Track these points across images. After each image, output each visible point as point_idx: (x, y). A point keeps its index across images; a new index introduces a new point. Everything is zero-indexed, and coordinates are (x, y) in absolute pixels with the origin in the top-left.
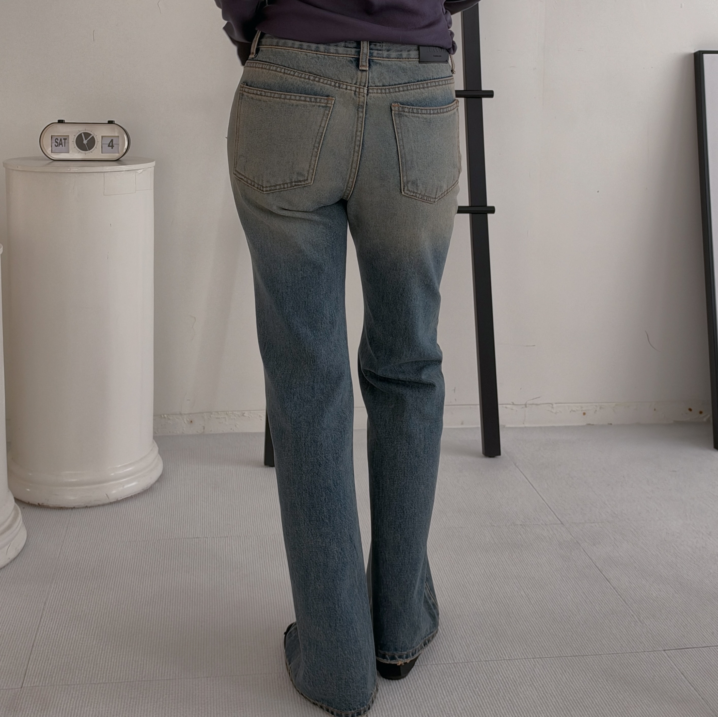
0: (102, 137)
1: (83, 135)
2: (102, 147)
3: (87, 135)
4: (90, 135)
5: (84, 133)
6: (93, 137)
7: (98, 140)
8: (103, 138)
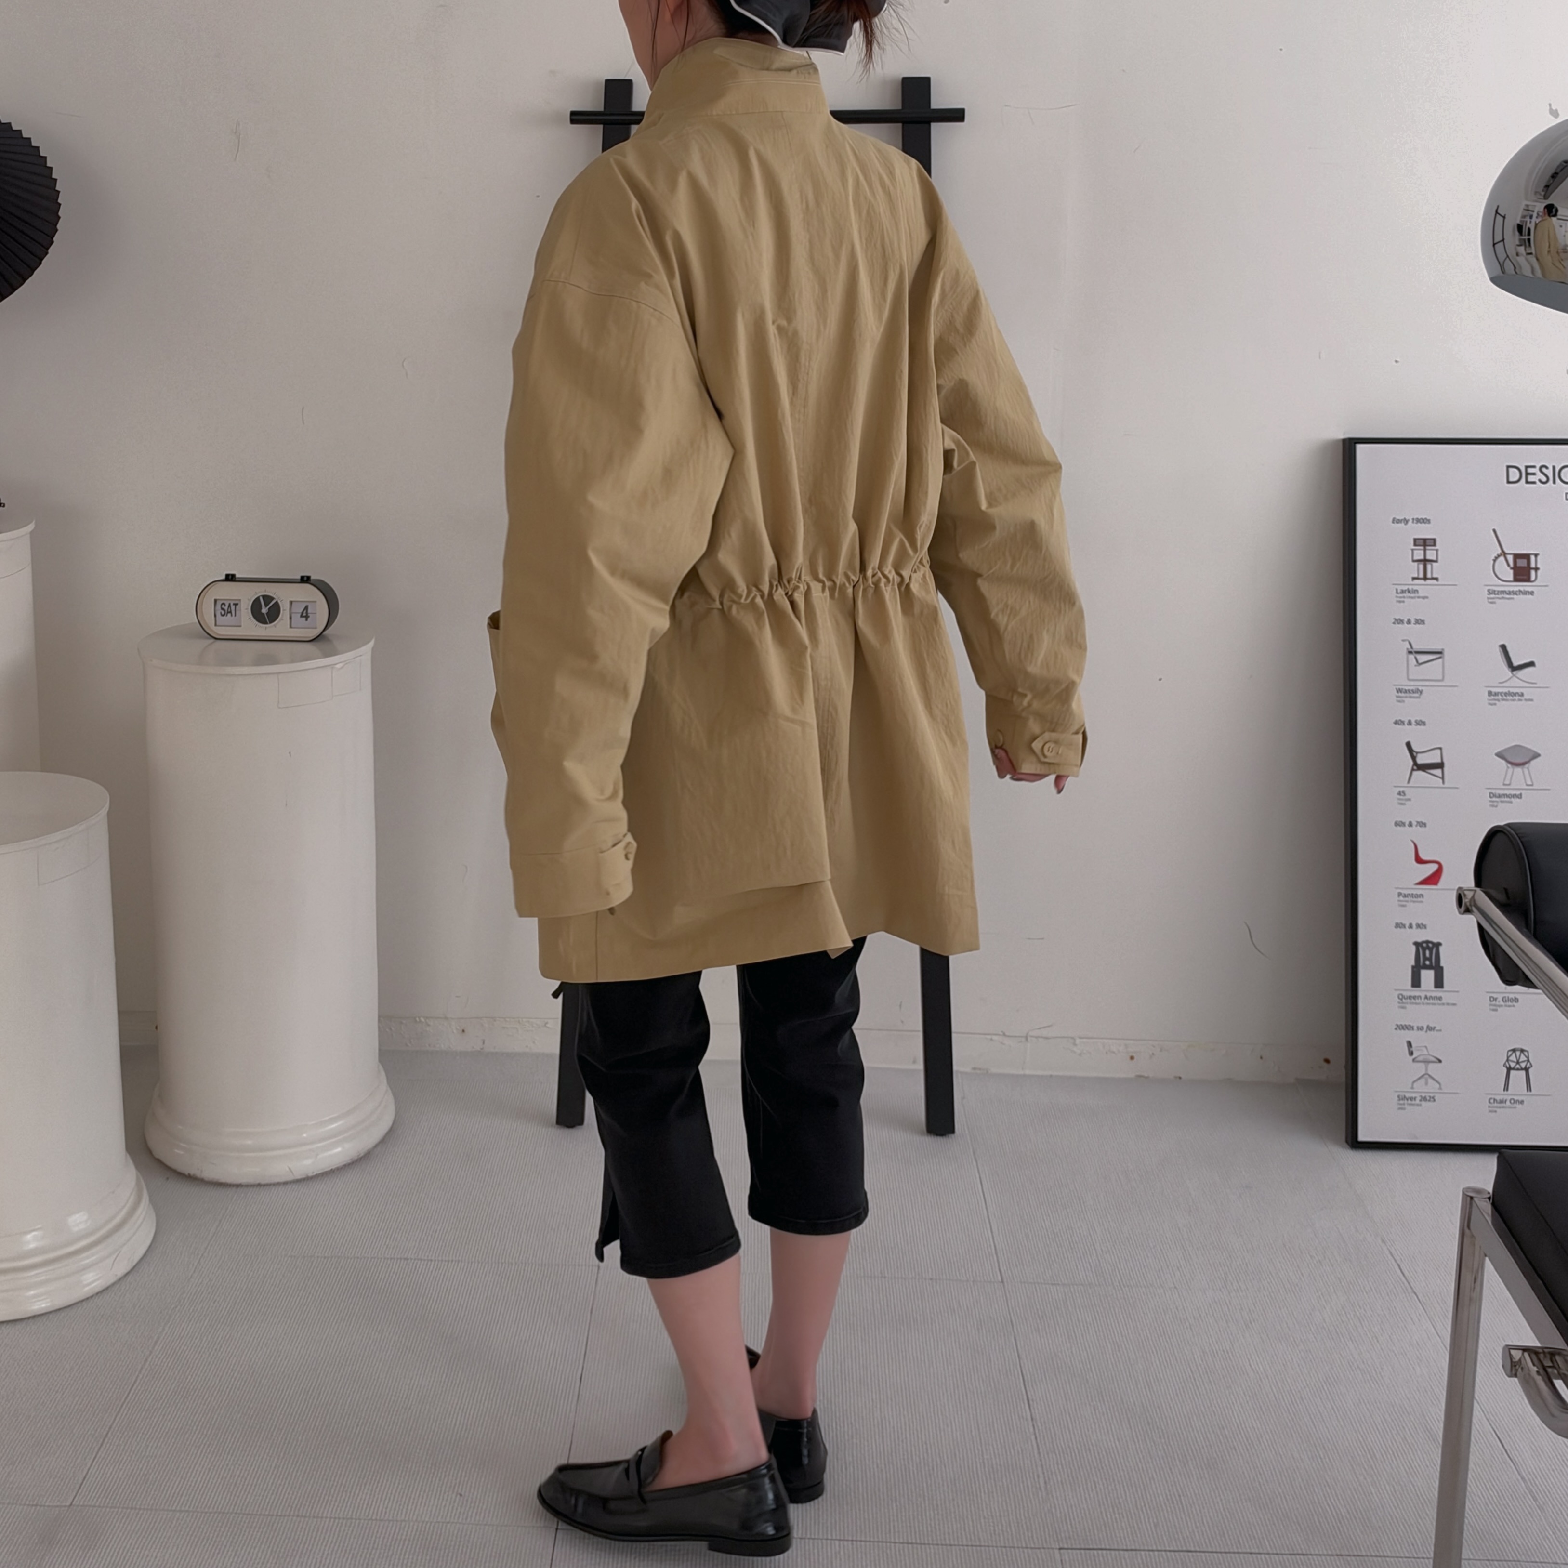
0: (291, 602)
1: (261, 599)
2: (291, 618)
3: (268, 599)
4: (272, 599)
5: (264, 597)
6: (277, 603)
7: (284, 607)
8: (293, 604)
